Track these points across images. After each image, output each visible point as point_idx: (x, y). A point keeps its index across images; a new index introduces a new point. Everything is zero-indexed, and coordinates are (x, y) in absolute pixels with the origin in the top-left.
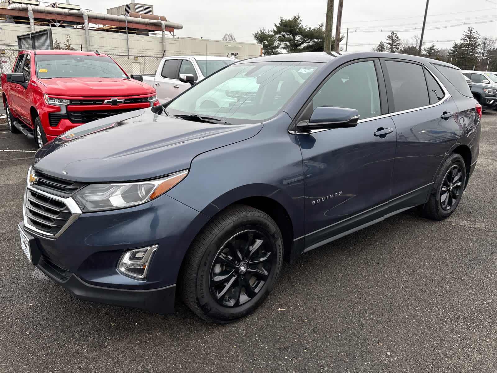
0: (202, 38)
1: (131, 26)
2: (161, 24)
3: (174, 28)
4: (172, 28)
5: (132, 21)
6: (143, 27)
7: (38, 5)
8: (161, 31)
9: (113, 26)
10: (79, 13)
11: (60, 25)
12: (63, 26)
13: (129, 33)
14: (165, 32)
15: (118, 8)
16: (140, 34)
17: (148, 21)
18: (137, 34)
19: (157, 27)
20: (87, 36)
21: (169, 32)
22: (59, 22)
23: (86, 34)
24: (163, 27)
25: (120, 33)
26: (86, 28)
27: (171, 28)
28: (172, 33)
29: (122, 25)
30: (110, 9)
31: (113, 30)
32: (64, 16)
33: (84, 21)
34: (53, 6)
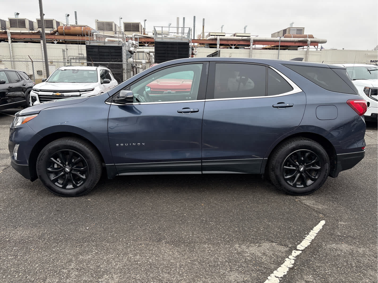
0: (343, 49)
1: (283, 44)
2: (307, 40)
3: (318, 43)
4: (317, 43)
5: (284, 40)
6: (293, 44)
7: (224, 36)
8: (306, 46)
9: (272, 46)
10: (248, 39)
11: (235, 47)
12: (238, 48)
13: (281, 49)
14: (310, 46)
15: (278, 32)
16: (291, 49)
17: (297, 40)
18: (288, 50)
19: (304, 43)
20: (251, 54)
21: (313, 46)
22: (235, 45)
23: (250, 52)
24: (309, 43)
25: (276, 50)
26: (251, 48)
27: (315, 43)
28: (316, 47)
29: (277, 44)
30: (274, 33)
31: (272, 48)
32: (238, 42)
33: (250, 44)
34: (234, 35)
